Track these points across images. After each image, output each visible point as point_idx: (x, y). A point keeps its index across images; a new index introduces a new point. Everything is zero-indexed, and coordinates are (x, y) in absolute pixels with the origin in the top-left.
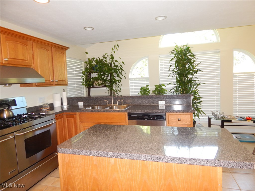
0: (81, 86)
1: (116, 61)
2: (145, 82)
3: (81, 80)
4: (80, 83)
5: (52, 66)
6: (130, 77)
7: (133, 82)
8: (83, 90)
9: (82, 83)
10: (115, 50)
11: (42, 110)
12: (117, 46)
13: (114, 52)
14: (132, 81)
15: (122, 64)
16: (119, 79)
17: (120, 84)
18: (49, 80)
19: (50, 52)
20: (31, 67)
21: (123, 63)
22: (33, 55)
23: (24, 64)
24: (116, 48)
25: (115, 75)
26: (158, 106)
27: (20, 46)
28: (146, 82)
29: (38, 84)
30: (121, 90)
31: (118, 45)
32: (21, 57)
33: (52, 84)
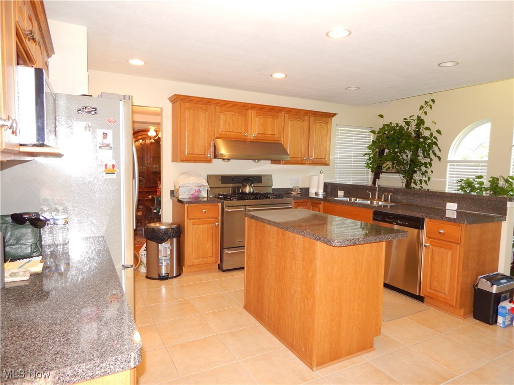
0: (364, 168)
1: (428, 129)
2: (479, 169)
3: (365, 159)
4: (363, 164)
5: (308, 140)
6: (449, 158)
7: (454, 169)
8: (367, 176)
9: (365, 164)
10: (427, 109)
11: (292, 193)
12: (431, 103)
13: (426, 113)
14: (454, 165)
15: (435, 134)
16: (428, 160)
17: (429, 170)
18: (301, 158)
19: (306, 124)
20: (280, 142)
21: (439, 132)
22: (284, 128)
23: (272, 139)
24: (430, 105)
25: (420, 154)
26: (444, 211)
27: (269, 120)
28: (481, 169)
29: (286, 162)
30: (429, 180)
31: (433, 101)
32: (269, 132)
33: (304, 162)
